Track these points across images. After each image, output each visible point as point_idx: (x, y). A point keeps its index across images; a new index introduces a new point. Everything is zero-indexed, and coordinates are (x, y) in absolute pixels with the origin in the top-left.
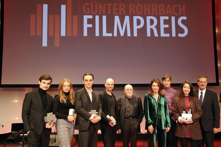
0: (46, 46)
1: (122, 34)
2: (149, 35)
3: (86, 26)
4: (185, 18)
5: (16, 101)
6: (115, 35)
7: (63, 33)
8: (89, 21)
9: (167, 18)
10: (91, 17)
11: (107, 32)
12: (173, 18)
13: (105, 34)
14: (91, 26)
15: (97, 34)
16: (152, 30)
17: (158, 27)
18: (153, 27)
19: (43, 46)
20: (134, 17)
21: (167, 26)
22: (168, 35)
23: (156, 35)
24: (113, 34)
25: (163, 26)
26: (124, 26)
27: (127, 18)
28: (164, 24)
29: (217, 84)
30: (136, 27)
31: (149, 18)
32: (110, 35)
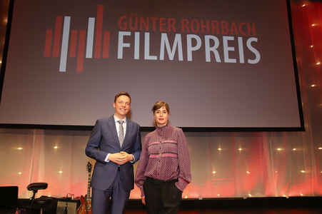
0: (65, 71)
1: (171, 57)
2: (208, 59)
3: (122, 45)
4: (255, 40)
5: (20, 149)
6: (162, 58)
7: (89, 55)
8: (126, 39)
9: (232, 38)
10: (129, 34)
11: (151, 54)
12: (240, 40)
13: (147, 57)
14: (128, 45)
15: (137, 56)
16: (212, 54)
17: (220, 49)
18: (214, 49)
19: (60, 71)
20: (188, 35)
21: (232, 49)
22: (234, 61)
23: (218, 60)
24: (159, 58)
25: (227, 49)
26: (174, 47)
27: (178, 37)
28: (229, 46)
29: (302, 129)
30: (190, 49)
31: (207, 38)
32: (155, 58)
